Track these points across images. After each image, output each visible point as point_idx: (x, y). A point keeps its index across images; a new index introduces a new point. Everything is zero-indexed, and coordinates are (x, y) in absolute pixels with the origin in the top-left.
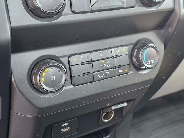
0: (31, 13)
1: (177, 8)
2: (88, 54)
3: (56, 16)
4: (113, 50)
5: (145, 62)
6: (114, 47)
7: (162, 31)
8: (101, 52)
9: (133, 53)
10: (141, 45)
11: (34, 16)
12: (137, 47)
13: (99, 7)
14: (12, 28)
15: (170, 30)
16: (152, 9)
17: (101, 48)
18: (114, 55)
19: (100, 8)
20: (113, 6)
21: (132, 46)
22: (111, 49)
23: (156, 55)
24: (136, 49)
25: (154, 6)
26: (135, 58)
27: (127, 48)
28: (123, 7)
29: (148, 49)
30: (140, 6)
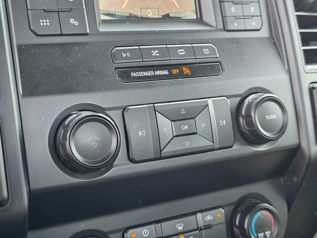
0: (63, 167)
1: (304, 145)
2: (157, 225)
3: (103, 169)
4: (199, 215)
5: (254, 236)
6: (201, 211)
7: (282, 180)
8: (178, 220)
9: (234, 219)
10: (247, 206)
11: (68, 171)
12: (240, 209)
13: (173, 150)
14: (30, 192)
15: (295, 179)
16: (263, 148)
17: (178, 214)
18: (201, 224)
19: (175, 151)
20: (196, 147)
21: (232, 207)
22: (196, 214)
23: (273, 223)
24: (238, 213)
25: (265, 143)
26: (238, 228)
27: (223, 211)
28: (213, 148)
29: (259, 214)
30: (242, 145)
